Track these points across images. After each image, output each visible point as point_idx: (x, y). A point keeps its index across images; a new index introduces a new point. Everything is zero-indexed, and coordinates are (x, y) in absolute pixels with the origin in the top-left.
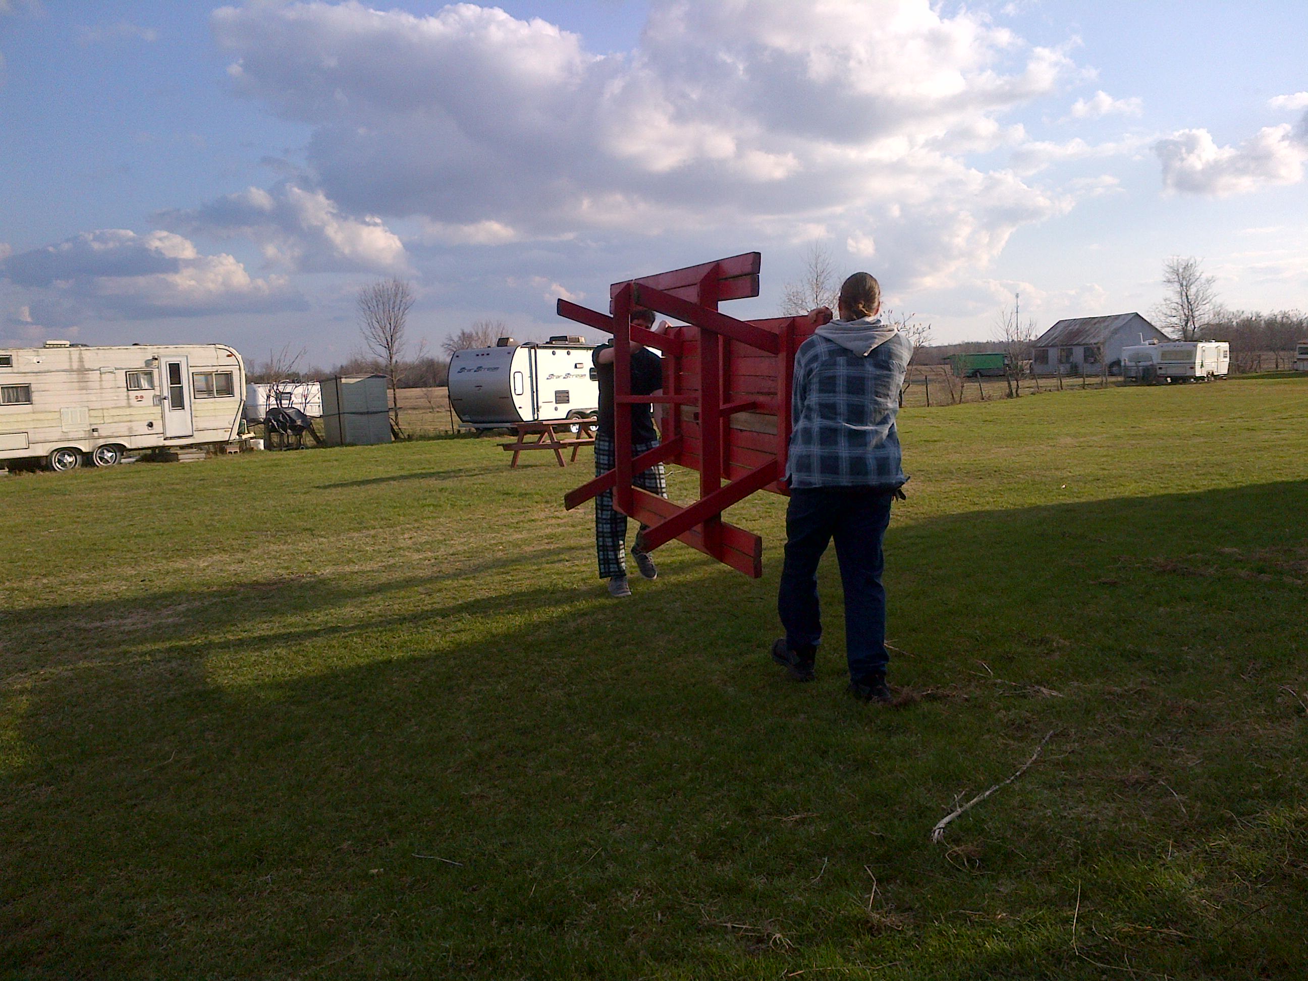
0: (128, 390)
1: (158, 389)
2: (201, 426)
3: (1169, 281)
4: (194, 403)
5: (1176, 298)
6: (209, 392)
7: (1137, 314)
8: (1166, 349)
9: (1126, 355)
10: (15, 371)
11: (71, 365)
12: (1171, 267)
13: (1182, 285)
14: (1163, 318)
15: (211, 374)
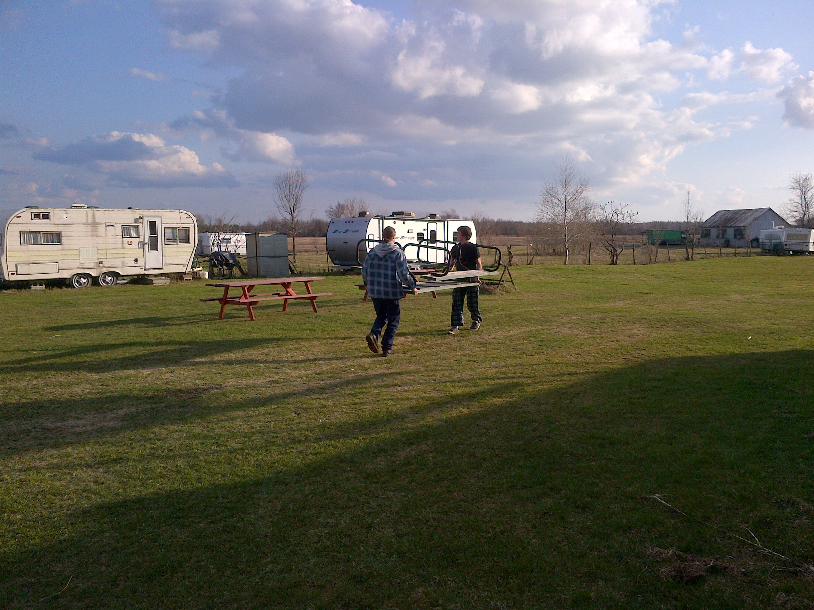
0: (123, 237)
1: (141, 237)
2: (168, 262)
3: (794, 188)
4: (164, 247)
5: (798, 200)
6: (174, 240)
7: (770, 209)
8: (790, 232)
9: (763, 235)
10: (52, 223)
11: (87, 221)
12: (795, 180)
13: (802, 191)
14: (788, 212)
15: (176, 229)
